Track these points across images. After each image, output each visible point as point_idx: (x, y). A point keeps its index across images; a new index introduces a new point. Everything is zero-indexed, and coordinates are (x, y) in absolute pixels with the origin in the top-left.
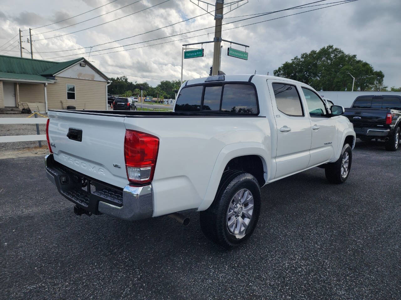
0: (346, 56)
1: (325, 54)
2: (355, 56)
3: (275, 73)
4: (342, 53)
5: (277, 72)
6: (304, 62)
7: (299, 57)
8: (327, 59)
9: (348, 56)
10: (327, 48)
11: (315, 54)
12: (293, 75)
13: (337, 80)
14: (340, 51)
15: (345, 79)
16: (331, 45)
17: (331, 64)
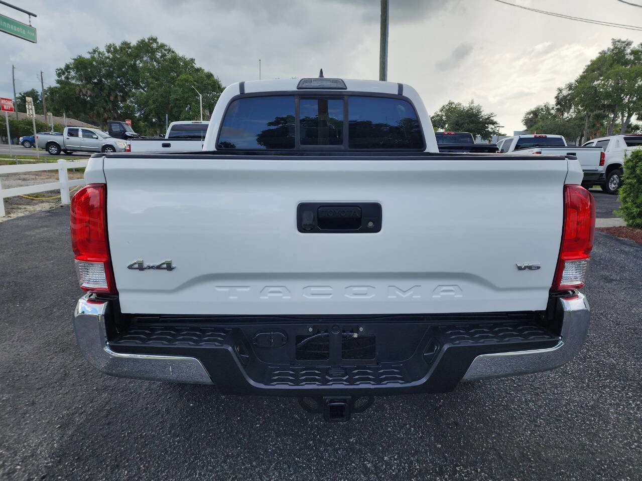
0: (180, 59)
1: (147, 51)
2: (192, 60)
3: (59, 73)
4: (173, 52)
5: (64, 73)
6: (113, 60)
7: (103, 49)
8: (152, 59)
9: (182, 59)
10: (149, 41)
11: (129, 48)
12: (96, 81)
13: (175, 97)
14: (169, 50)
15: (186, 95)
16: (154, 37)
17: (159, 69)
